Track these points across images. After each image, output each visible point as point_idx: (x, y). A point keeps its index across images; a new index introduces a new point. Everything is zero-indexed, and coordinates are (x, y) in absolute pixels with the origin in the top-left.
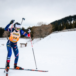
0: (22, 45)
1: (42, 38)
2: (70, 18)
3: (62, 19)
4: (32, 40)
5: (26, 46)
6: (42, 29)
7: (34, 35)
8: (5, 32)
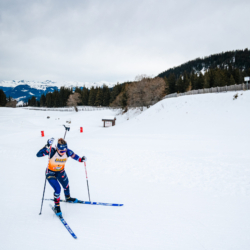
0: (107, 124)
1: (145, 108)
2: (198, 63)
4: (126, 111)
5: (113, 124)
6: (145, 90)
7: (129, 101)
8: (71, 96)
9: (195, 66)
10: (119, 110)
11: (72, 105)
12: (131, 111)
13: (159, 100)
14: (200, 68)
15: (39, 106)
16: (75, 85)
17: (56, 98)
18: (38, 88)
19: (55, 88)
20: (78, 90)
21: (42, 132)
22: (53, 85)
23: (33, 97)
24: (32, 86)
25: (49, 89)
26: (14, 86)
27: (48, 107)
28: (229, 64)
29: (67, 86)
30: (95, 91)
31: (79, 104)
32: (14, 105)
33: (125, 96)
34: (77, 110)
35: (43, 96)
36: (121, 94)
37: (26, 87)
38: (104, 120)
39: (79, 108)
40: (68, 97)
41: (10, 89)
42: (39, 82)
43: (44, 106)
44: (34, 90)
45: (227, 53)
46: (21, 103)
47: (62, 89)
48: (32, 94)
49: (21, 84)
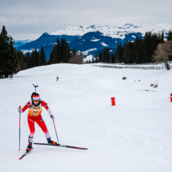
11: (161, 60)
17: (138, 50)
18: (114, 36)
19: (138, 35)
21: (113, 99)
22: (136, 31)
23: (107, 49)
24: (105, 32)
25: (128, 36)
26: (81, 33)
27: (126, 63)
32: (79, 61)
34: (168, 68)
35: (120, 47)
37: (98, 34)
40: (155, 48)
41: (76, 38)
42: (115, 27)
43: (120, 62)
46: (90, 58)
47: (148, 35)
48: (104, 44)
49: (91, 30)
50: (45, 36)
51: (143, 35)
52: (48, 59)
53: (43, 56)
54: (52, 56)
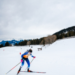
0: (39, 49)
1: (50, 44)
2: (64, 30)
3: (60, 31)
4: (44, 46)
5: (41, 50)
6: (50, 39)
7: (45, 42)
8: (28, 42)
9: (64, 31)
10: (42, 45)
11: (28, 45)
12: (46, 45)
13: (55, 41)
14: (65, 32)
15: (18, 46)
16: (28, 39)
17: (23, 43)
18: (18, 41)
19: (23, 40)
20: (29, 40)
21: (20, 53)
22: (22, 39)
23: (16, 43)
26: (11, 40)
27: (21, 46)
28: (74, 30)
29: (26, 40)
30: (34, 40)
31: (30, 44)
32: (11, 46)
33: (44, 41)
35: (19, 43)
36: (43, 41)
37: (14, 40)
38: (38, 49)
39: (30, 45)
42: (18, 39)
44: (16, 41)
45: (73, 27)
46: (13, 45)
47: (25, 40)
48: (16, 42)
49: (13, 40)
50: (3, 41)
51: (24, 40)
52: (4, 46)
53: (3, 45)
54: (5, 45)
